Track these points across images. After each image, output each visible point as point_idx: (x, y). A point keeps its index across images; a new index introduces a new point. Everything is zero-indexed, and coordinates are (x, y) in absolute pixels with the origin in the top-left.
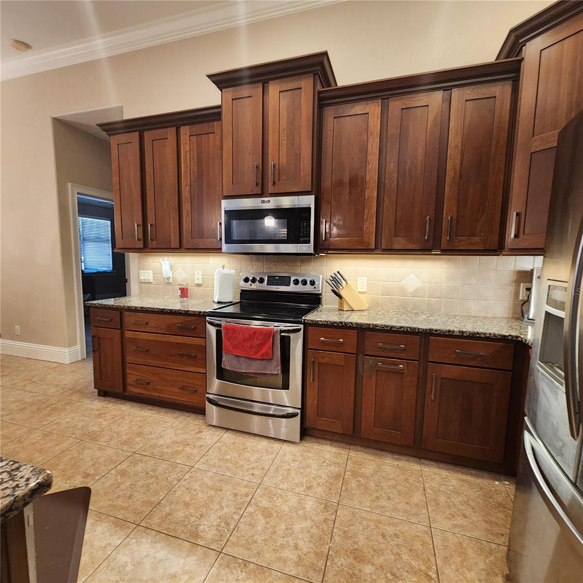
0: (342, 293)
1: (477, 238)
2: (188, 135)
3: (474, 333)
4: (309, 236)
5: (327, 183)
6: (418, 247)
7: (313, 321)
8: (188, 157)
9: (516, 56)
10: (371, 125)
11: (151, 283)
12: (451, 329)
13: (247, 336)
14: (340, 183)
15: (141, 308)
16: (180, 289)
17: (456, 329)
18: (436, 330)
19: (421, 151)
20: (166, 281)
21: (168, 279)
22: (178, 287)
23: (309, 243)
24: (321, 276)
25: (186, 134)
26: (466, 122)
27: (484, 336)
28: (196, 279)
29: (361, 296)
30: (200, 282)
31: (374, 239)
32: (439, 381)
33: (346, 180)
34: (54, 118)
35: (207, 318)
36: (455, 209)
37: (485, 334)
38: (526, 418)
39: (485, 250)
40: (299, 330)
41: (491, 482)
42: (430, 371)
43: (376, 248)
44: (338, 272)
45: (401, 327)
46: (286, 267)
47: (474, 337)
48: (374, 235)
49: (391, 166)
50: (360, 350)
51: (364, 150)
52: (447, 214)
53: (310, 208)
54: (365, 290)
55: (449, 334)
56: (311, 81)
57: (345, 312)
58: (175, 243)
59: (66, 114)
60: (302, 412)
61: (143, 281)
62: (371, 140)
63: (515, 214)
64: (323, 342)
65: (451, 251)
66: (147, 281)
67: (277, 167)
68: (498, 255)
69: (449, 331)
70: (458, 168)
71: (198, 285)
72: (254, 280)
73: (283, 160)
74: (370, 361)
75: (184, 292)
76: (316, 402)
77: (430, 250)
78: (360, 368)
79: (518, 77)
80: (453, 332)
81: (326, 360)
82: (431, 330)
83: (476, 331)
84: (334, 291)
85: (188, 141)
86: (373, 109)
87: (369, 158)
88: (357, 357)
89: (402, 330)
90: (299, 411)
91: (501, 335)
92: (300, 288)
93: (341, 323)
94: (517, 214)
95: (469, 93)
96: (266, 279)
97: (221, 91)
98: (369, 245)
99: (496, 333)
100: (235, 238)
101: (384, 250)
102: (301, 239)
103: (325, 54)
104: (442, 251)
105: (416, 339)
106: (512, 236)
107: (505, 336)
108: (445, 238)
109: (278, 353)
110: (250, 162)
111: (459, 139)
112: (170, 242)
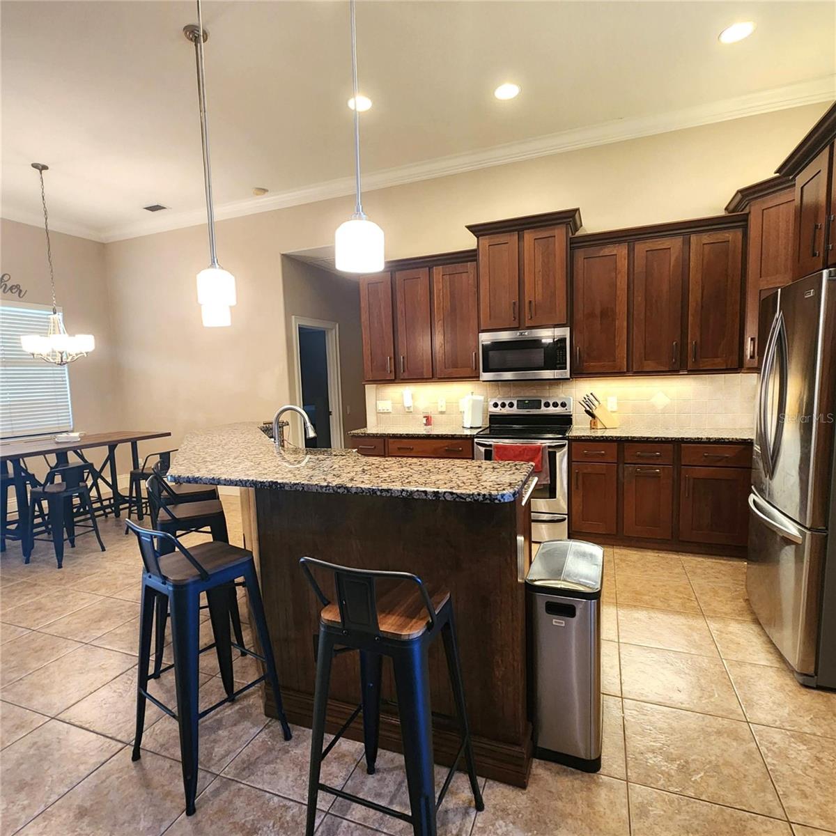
0: (595, 412)
1: (719, 359)
2: (441, 274)
3: (719, 439)
4: (566, 363)
5: (579, 316)
6: (667, 369)
7: (576, 437)
8: (441, 294)
9: (742, 211)
10: (619, 264)
11: (390, 413)
12: (700, 437)
13: (517, 453)
14: (591, 315)
15: (407, 434)
16: (424, 417)
17: (704, 437)
18: (687, 439)
19: (665, 287)
20: (407, 410)
21: (409, 408)
22: (422, 416)
23: (566, 369)
24: (571, 398)
25: (439, 274)
26: (705, 262)
27: (727, 441)
28: (439, 407)
29: (613, 414)
30: (444, 409)
31: (625, 363)
32: (691, 481)
33: (598, 311)
34: (283, 255)
35: (476, 440)
36: (698, 334)
37: (728, 439)
38: (753, 487)
39: (727, 369)
40: (564, 445)
41: (741, 563)
42: (683, 472)
43: (628, 371)
44: (591, 394)
45: (656, 438)
46: (535, 391)
47: (719, 442)
48: (625, 360)
49: (639, 299)
50: (620, 459)
51: (614, 286)
52: (691, 339)
53: (565, 339)
54: (614, 409)
55: (698, 441)
56: (564, 230)
57: (599, 430)
58: (427, 374)
59: (296, 250)
60: (568, 517)
61: (381, 411)
62: (619, 276)
63: (750, 339)
64: (586, 454)
65: (696, 371)
66: (385, 411)
67: (533, 303)
68: (739, 373)
69: (698, 438)
70: (699, 300)
71: (442, 413)
72: (503, 405)
73: (539, 297)
74: (630, 468)
75: (428, 420)
76: (581, 507)
77: (678, 371)
78: (621, 475)
79: (747, 225)
80: (702, 439)
81: (589, 470)
82: (682, 438)
83: (721, 437)
84: (587, 412)
85: (441, 280)
86: (621, 251)
87: (618, 292)
88: (618, 466)
89: (657, 439)
90: (566, 516)
91: (742, 439)
92: (551, 410)
93: (602, 437)
94: (752, 339)
95: (706, 238)
96: (515, 403)
97: (478, 238)
98: (620, 369)
99: (738, 437)
100: (491, 367)
101: (635, 373)
102: (558, 366)
103: (577, 210)
104: (688, 371)
105: (670, 446)
106: (749, 357)
107: (745, 440)
108: (690, 361)
109: (547, 466)
110: (507, 299)
111: (699, 276)
112: (422, 373)
